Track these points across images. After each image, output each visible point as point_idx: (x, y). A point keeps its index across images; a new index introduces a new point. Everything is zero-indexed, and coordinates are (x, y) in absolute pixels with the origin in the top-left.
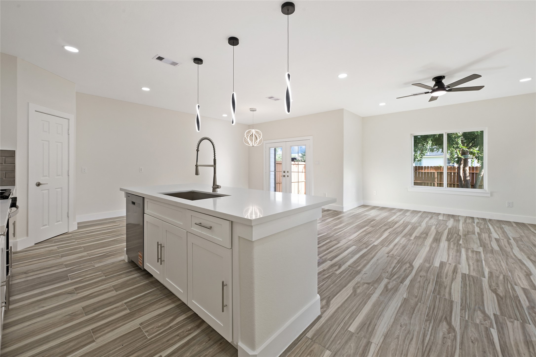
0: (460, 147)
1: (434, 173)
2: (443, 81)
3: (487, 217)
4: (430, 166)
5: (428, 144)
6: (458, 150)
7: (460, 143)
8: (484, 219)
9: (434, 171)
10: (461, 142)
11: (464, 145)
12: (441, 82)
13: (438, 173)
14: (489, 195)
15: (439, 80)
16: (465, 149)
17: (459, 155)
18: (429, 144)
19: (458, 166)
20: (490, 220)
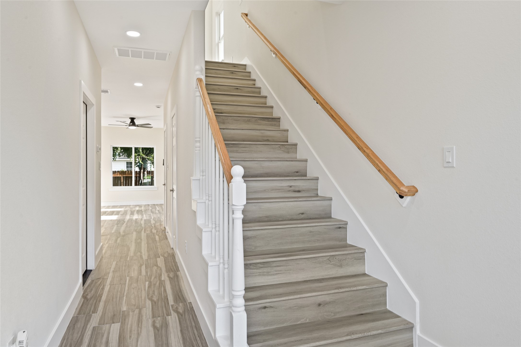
0: (141, 155)
1: (120, 177)
2: (135, 121)
3: (156, 203)
4: (117, 171)
5: (117, 150)
6: (139, 157)
7: (141, 152)
8: (154, 205)
9: (121, 176)
10: (141, 150)
11: (143, 154)
12: (134, 121)
13: (123, 177)
14: (156, 189)
15: (132, 120)
16: (144, 156)
17: (140, 161)
18: (119, 150)
19: (139, 170)
20: (157, 205)
